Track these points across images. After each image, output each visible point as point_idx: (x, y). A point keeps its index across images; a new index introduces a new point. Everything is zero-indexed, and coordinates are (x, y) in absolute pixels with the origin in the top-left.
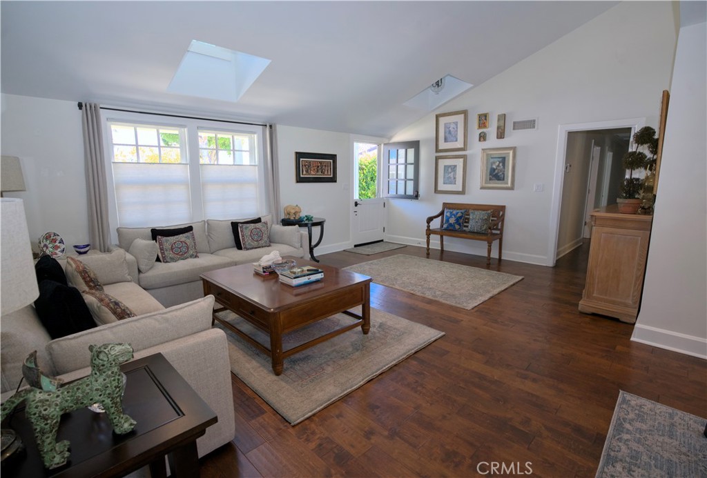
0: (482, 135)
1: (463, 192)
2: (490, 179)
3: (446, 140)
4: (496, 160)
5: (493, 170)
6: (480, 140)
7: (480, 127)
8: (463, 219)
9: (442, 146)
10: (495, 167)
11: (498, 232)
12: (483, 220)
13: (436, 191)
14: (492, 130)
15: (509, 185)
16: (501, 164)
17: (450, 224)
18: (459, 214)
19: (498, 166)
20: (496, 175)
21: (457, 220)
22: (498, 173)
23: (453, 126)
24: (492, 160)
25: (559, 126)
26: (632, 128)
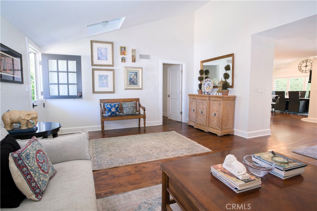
0: (123, 59)
1: (113, 92)
2: (130, 84)
3: (99, 59)
4: (132, 73)
5: (131, 79)
6: (122, 62)
7: (121, 54)
8: (120, 109)
9: (96, 61)
10: (132, 77)
11: (138, 113)
12: (133, 107)
13: (94, 92)
14: (129, 57)
15: (141, 87)
16: (135, 76)
17: (113, 112)
18: (117, 106)
19: (134, 77)
20: (133, 82)
21: (116, 109)
22: (134, 81)
23: (103, 50)
24: (130, 73)
25: (160, 60)
26: (182, 65)
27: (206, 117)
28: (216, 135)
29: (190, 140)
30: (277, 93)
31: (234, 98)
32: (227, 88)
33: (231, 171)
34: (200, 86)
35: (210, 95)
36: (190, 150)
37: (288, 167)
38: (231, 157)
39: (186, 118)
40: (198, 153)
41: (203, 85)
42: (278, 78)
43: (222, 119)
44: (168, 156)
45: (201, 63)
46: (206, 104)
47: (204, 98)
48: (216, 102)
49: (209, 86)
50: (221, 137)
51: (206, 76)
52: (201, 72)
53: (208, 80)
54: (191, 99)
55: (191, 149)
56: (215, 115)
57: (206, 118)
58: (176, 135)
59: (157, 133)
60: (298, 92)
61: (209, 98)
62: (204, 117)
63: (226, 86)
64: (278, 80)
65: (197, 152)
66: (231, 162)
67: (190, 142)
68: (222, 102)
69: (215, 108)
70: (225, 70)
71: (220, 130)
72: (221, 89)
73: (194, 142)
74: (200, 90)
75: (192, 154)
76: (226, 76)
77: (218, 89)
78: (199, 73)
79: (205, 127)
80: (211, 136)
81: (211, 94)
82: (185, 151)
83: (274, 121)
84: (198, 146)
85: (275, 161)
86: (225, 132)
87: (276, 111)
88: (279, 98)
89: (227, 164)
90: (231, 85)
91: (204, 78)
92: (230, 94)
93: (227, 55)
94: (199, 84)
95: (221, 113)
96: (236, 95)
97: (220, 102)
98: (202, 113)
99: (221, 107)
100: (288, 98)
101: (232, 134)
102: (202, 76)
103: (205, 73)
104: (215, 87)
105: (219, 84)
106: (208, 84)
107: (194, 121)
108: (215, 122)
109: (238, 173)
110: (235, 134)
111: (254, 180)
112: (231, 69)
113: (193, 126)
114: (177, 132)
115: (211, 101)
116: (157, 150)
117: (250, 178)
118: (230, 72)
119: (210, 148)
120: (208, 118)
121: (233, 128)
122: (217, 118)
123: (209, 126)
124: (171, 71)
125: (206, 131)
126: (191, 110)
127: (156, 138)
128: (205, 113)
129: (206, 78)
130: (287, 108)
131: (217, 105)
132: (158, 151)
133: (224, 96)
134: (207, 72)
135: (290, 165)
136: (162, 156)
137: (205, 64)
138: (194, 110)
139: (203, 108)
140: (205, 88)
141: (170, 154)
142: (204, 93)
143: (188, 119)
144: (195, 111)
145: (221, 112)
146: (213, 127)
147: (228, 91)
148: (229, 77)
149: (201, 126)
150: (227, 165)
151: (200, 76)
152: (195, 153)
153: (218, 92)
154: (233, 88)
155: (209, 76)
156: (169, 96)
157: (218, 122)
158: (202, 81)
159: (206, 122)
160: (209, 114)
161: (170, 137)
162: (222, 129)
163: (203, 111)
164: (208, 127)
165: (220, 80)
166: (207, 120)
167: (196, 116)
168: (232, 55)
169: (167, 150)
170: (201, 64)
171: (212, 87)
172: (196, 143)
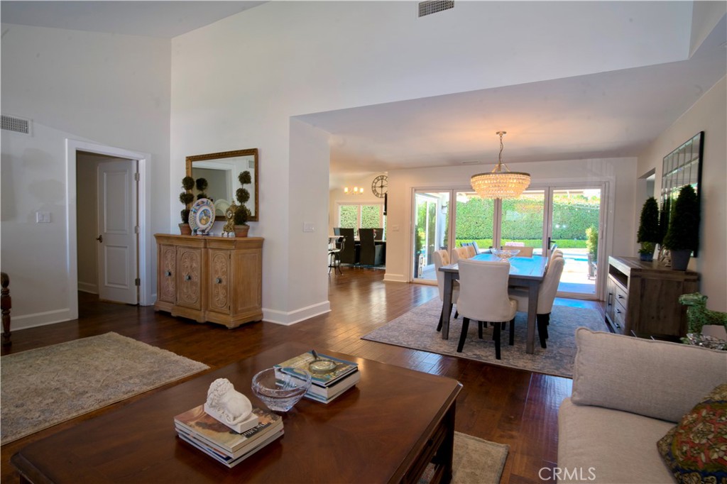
25: (67, 140)
26: (138, 162)
27: (198, 289)
28: (222, 327)
29: (156, 349)
30: (343, 231)
31: (259, 243)
32: (245, 221)
33: (221, 417)
34: (185, 215)
35: (207, 237)
36: (154, 377)
37: (334, 377)
38: (220, 386)
39: (152, 293)
40: (173, 379)
41: (191, 214)
42: (345, 204)
43: (235, 290)
44: (83, 408)
45: (187, 161)
46: (199, 258)
47: (194, 245)
48: (221, 253)
49: (205, 215)
50: (235, 329)
51: (200, 192)
52: (188, 182)
53: (203, 202)
54: (162, 247)
55: (155, 372)
56: (220, 282)
57: (199, 292)
58: (118, 341)
59: (54, 346)
60: (371, 230)
61: (205, 244)
62: (194, 288)
63: (242, 217)
64: (345, 207)
65: (170, 377)
66: (221, 396)
67: (156, 353)
68: (233, 253)
69: (218, 266)
70: (240, 183)
71: (231, 315)
72: (233, 223)
73: (166, 353)
74: (186, 225)
75: (157, 385)
76: (243, 196)
77: (227, 223)
78: (183, 185)
79: (197, 312)
80: (213, 332)
81: (212, 234)
82: (137, 381)
83: (338, 284)
84: (177, 361)
85: (315, 372)
86: (244, 317)
87: (342, 264)
88: (344, 240)
89: (211, 404)
90: (253, 214)
91: (196, 198)
92: (251, 235)
93: (244, 150)
94: (182, 210)
95: (232, 278)
96: (264, 235)
97: (229, 252)
98: (190, 278)
99: (232, 263)
100: (359, 240)
101: (257, 319)
102: (190, 191)
103: (196, 186)
104: (219, 218)
105: (227, 211)
106: (203, 211)
107: (170, 299)
108: (219, 297)
109: (235, 418)
110: (264, 320)
111: (269, 424)
112: (253, 180)
113: (169, 311)
114: (121, 334)
115: (210, 251)
116: (44, 399)
117: (260, 423)
118: (249, 188)
119: (205, 362)
120: (203, 289)
121: (261, 307)
122: (225, 288)
123: (207, 309)
124: (105, 174)
125: (202, 320)
126: (164, 273)
127: (47, 362)
128: (196, 279)
129: (200, 197)
130: (357, 260)
131: (223, 260)
132: (47, 402)
133: (238, 239)
134: (202, 184)
135: (337, 372)
136: (61, 412)
137: (196, 164)
138: (170, 274)
139: (191, 267)
140: (197, 221)
141: (92, 399)
142: (195, 231)
143: (156, 295)
144: (173, 275)
145: (232, 275)
146: (217, 310)
147: (246, 227)
148: (248, 197)
149: (189, 310)
150: (212, 406)
151: (184, 191)
152: (167, 381)
153: (227, 229)
154: (258, 221)
155: (206, 192)
156: (100, 239)
157: (226, 297)
158: (191, 204)
159: (199, 300)
160: (207, 280)
161: (97, 352)
162: (236, 312)
163: (193, 275)
164: (204, 312)
165: (231, 204)
166: (203, 294)
167: (176, 287)
168: (253, 152)
169: (81, 390)
170: (187, 164)
171: (212, 218)
172: (172, 353)
